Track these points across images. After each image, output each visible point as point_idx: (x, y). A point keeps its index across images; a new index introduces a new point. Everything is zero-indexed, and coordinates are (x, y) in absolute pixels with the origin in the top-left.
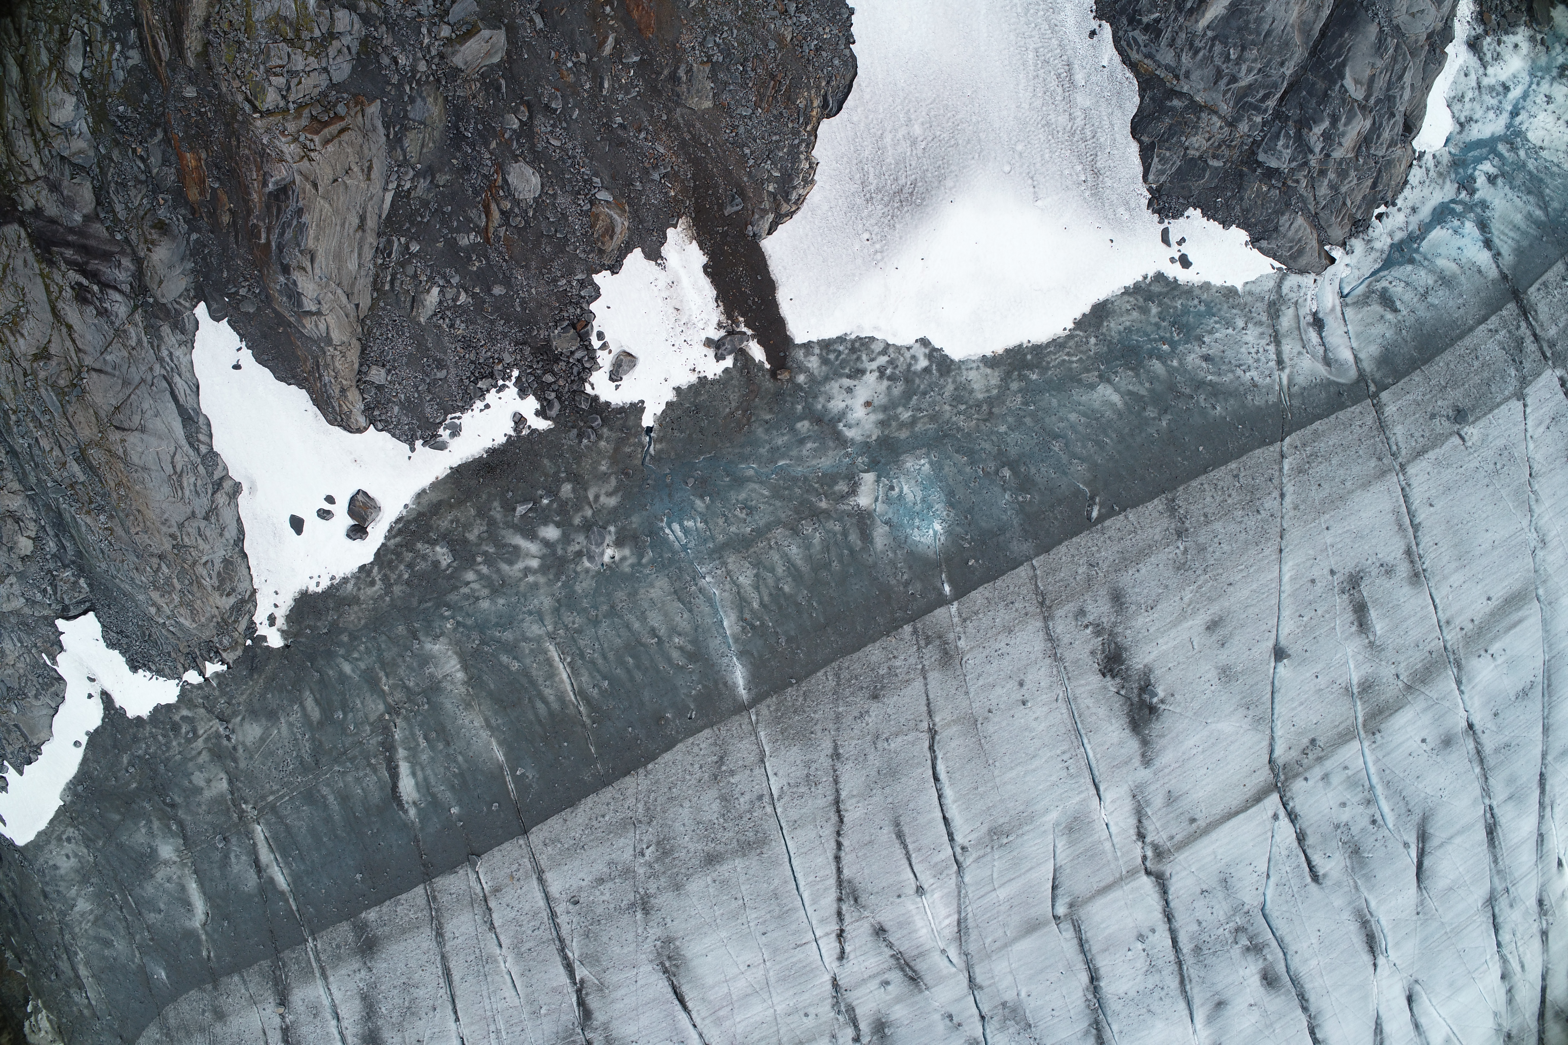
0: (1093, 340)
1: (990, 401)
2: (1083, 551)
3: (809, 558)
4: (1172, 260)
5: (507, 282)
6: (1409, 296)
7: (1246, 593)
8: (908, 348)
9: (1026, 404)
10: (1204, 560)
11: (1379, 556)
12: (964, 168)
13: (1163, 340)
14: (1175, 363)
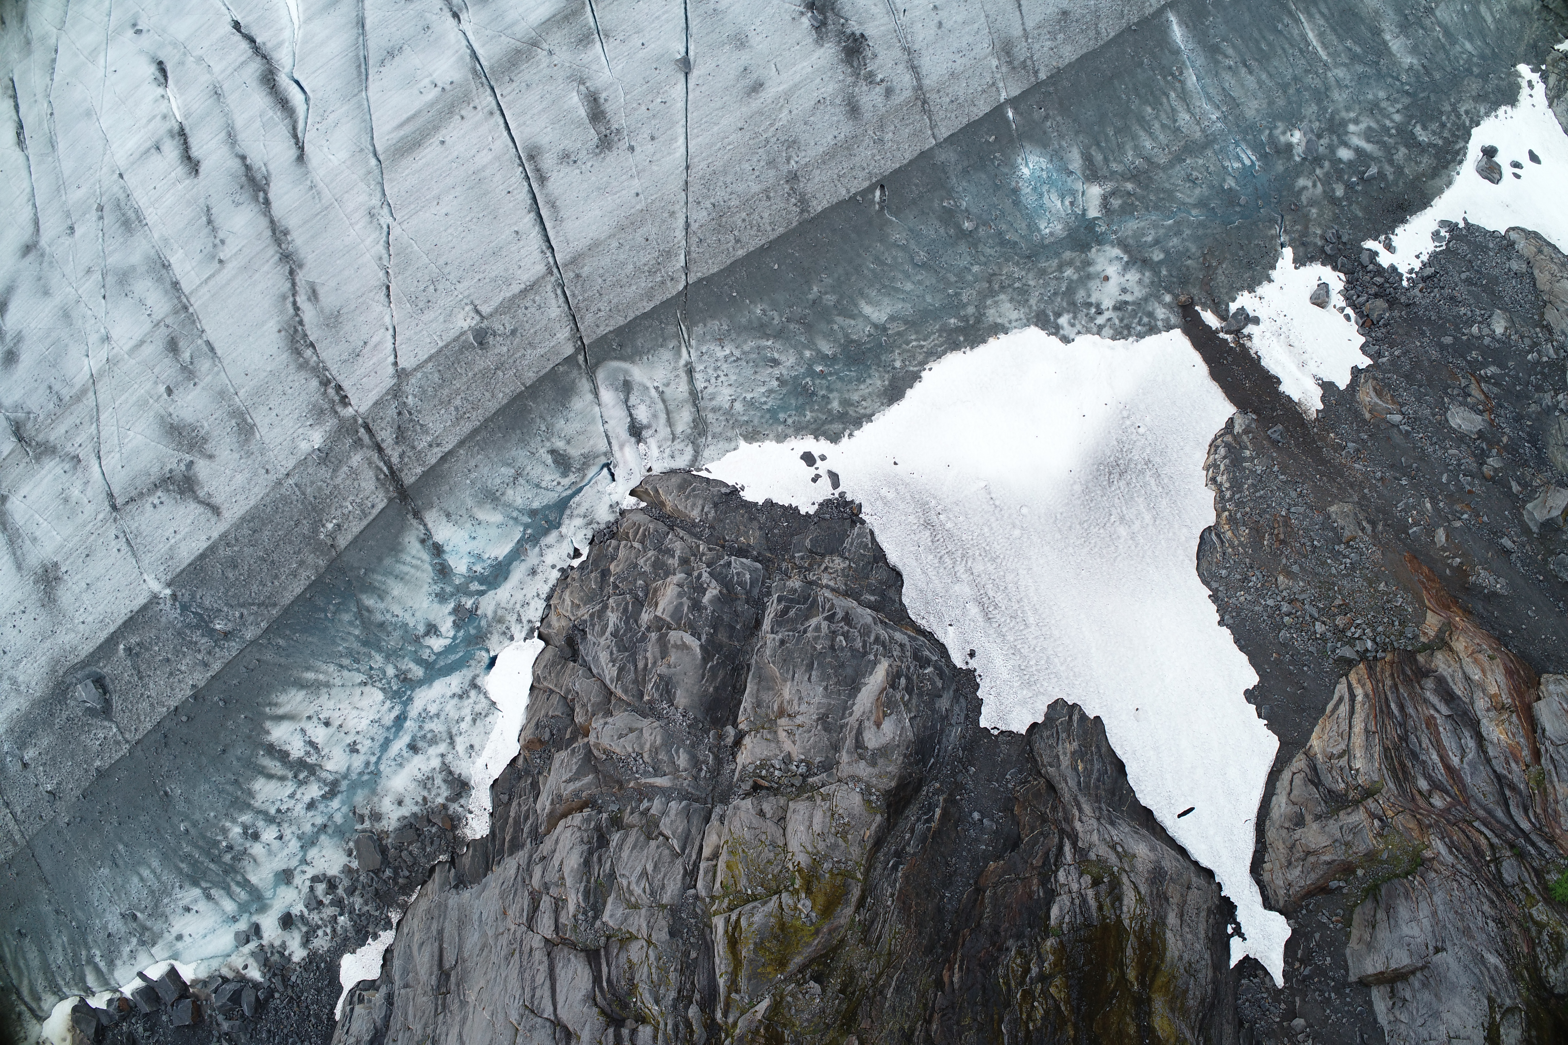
0: (898, 364)
1: (992, 293)
2: (888, 154)
3: (1134, 137)
4: (823, 458)
5: (1442, 347)
6: (536, 471)
7: (724, 122)
8: (1079, 333)
9: (957, 294)
10: (768, 153)
11: (578, 171)
12: (1068, 504)
13: (822, 376)
14: (807, 354)
